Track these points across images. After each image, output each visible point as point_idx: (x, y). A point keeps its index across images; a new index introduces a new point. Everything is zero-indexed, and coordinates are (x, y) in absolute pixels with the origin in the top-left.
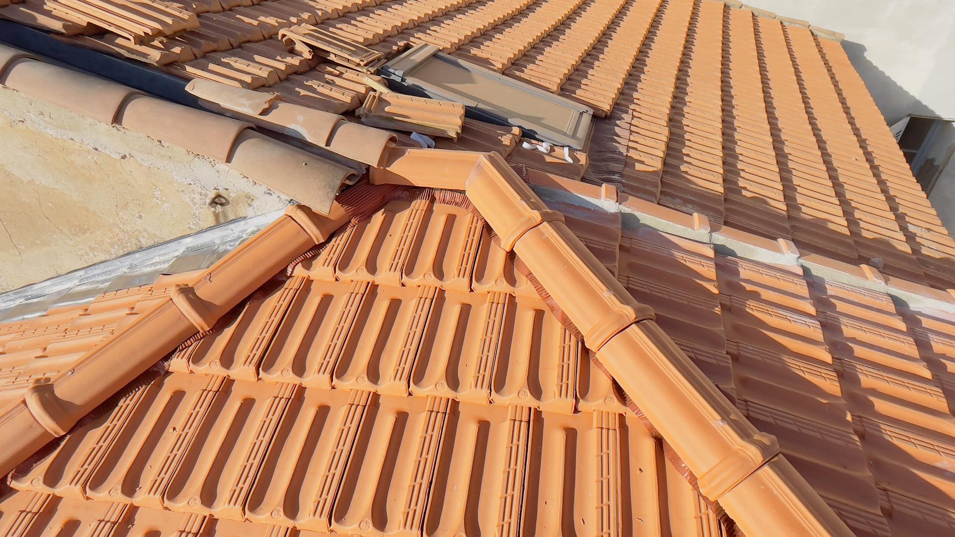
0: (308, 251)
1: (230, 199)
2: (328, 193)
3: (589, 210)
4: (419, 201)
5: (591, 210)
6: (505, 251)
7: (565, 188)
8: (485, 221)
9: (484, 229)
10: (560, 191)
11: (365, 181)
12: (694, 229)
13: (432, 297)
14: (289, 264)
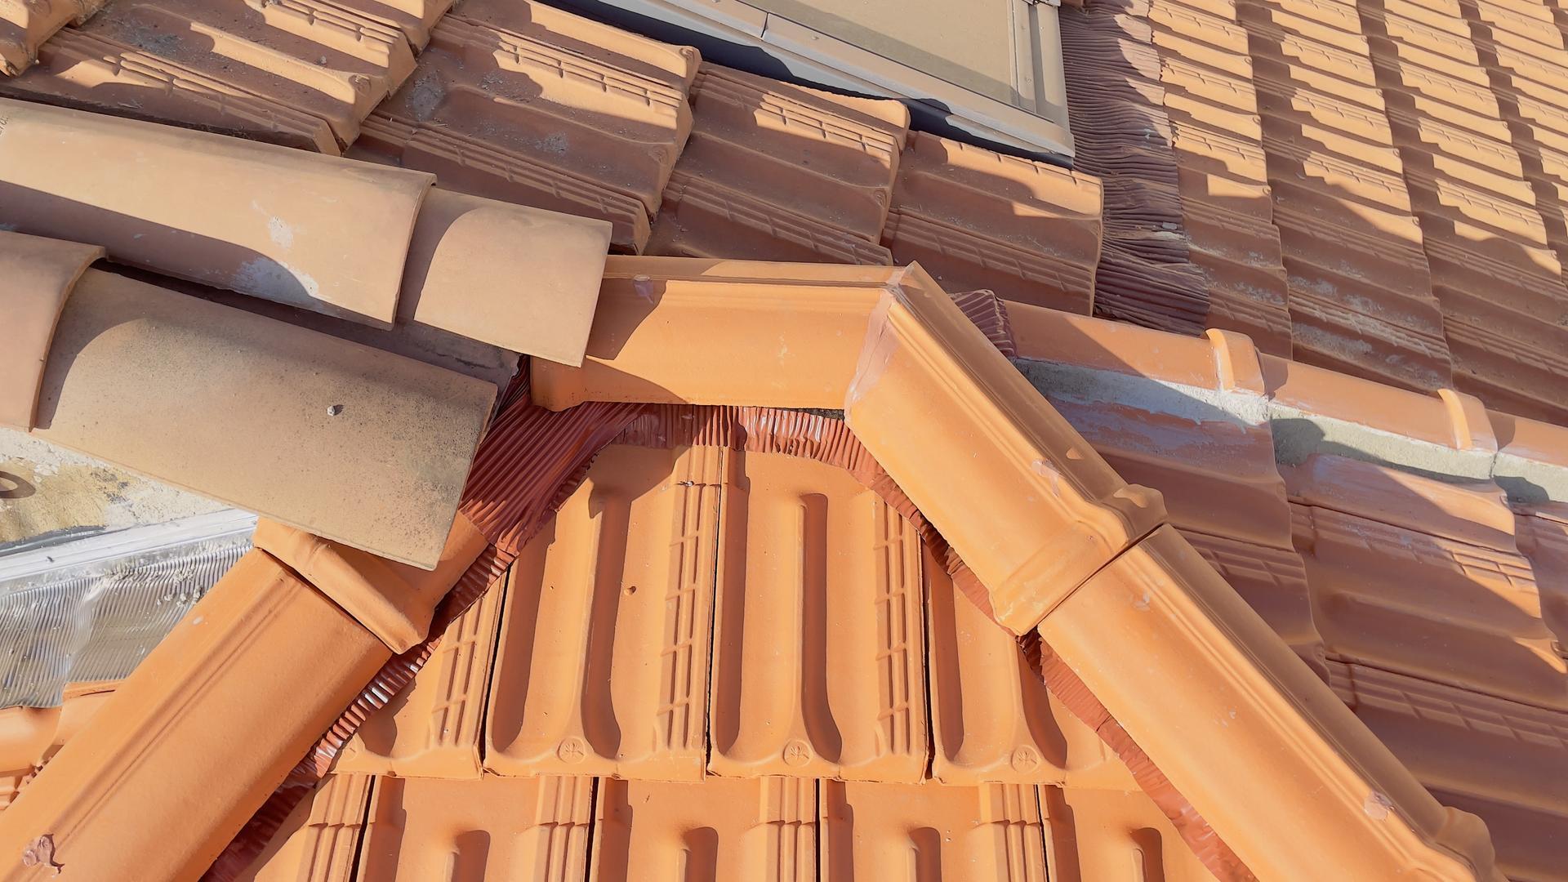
0: (373, 682)
1: (36, 481)
2: (431, 505)
3: (1190, 424)
4: (696, 449)
5: (1196, 424)
6: (1010, 632)
7: (1125, 365)
8: (926, 522)
9: (928, 550)
10: (1105, 376)
11: (520, 402)
12: (1455, 448)
13: (812, 819)
14: (318, 743)
